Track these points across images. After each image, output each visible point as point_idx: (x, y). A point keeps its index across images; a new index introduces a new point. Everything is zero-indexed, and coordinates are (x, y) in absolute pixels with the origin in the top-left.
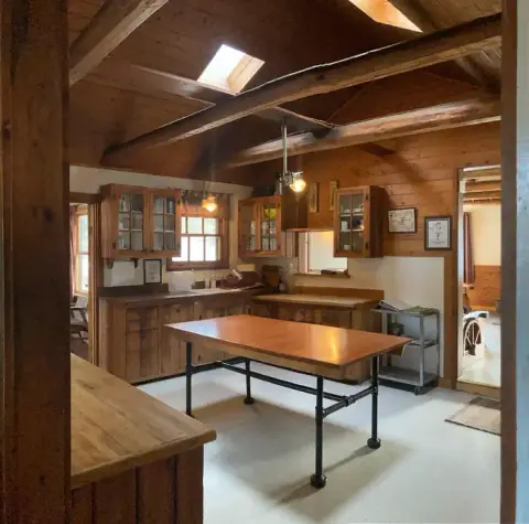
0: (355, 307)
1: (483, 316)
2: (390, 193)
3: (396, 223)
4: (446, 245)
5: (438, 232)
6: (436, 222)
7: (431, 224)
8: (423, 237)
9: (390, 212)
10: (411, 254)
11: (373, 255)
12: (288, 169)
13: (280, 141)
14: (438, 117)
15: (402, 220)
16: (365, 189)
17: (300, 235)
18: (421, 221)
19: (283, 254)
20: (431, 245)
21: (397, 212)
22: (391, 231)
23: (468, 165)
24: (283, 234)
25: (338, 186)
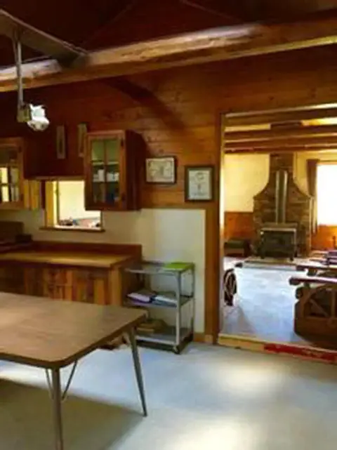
0: (111, 268)
1: (239, 265)
2: (147, 140)
3: (153, 173)
4: (207, 197)
5: (199, 183)
6: (196, 172)
7: (192, 174)
8: (183, 187)
9: (148, 160)
10: (170, 206)
11: (130, 208)
12: (24, 100)
13: (14, 69)
14: (212, 44)
15: (160, 169)
16: (120, 133)
17: (47, 183)
18: (181, 170)
19: (27, 205)
20: (192, 197)
21: (155, 160)
22: (149, 180)
23: (231, 111)
24: (26, 182)
25: (89, 130)
